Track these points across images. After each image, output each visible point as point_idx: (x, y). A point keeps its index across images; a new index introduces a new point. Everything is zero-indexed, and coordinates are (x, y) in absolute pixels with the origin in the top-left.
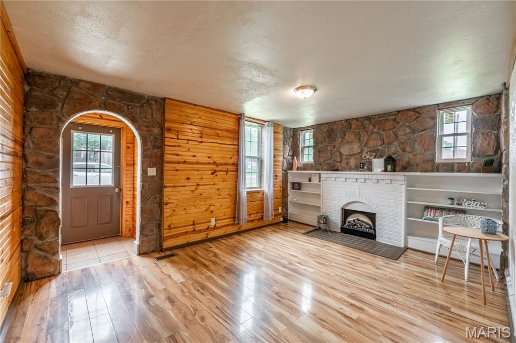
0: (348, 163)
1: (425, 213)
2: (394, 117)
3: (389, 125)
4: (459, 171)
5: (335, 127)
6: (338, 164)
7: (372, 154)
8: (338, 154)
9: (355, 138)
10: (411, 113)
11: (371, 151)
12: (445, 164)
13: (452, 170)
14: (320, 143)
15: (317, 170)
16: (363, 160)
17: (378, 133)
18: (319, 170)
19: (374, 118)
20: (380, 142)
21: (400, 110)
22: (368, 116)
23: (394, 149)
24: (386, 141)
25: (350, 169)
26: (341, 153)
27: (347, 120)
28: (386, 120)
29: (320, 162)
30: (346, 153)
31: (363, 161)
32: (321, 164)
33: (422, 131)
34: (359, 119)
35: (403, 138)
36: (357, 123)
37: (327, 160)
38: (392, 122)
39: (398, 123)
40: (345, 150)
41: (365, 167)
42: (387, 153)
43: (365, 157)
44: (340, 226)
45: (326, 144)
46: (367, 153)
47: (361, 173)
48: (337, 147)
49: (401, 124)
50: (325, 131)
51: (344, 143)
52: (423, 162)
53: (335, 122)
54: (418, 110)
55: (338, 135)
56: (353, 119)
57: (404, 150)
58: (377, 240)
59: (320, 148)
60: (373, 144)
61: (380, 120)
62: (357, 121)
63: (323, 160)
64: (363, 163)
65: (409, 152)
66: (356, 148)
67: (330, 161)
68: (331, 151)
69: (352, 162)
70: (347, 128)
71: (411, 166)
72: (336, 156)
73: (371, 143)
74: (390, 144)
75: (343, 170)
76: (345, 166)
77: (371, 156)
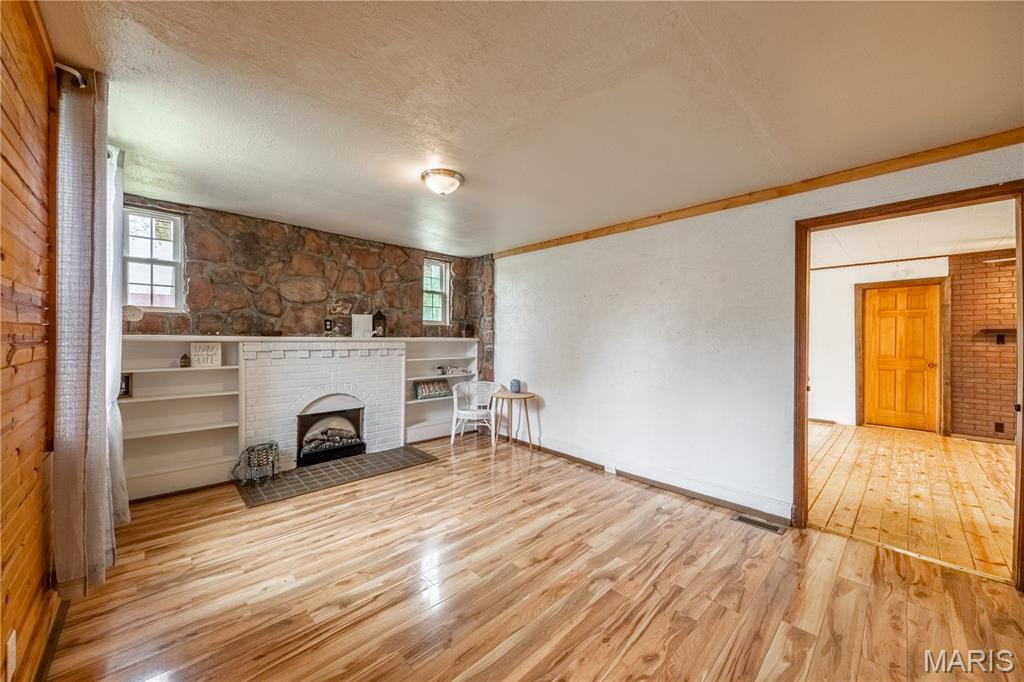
0: (298, 319)
1: (419, 391)
2: (377, 250)
3: (372, 261)
4: (442, 336)
5: (262, 232)
6: (273, 320)
7: (346, 304)
8: (273, 297)
9: (315, 269)
10: (400, 252)
11: (345, 300)
12: (431, 327)
13: (436, 335)
14: (216, 262)
15: (204, 333)
16: (331, 314)
17: (355, 270)
18: (213, 333)
19: (348, 242)
20: (358, 287)
21: (386, 242)
22: (338, 235)
23: (379, 300)
24: (369, 286)
25: (305, 332)
26: (279, 295)
27: (294, 226)
28: (369, 253)
29: (215, 311)
30: (297, 298)
31: (329, 317)
32: (218, 317)
33: (411, 281)
34: (321, 235)
35: (390, 287)
36: (317, 240)
37: (241, 308)
38: (377, 258)
39: (384, 261)
40: (292, 291)
41: (336, 329)
42: (369, 307)
43: (335, 309)
44: (295, 455)
45: (237, 269)
46: (337, 302)
47: (328, 339)
48: (273, 279)
49: (386, 264)
50: (232, 232)
51: (290, 275)
52: (414, 323)
53: (265, 222)
54: (408, 251)
55: (274, 253)
56: (309, 229)
57: (391, 305)
58: (367, 452)
59: (216, 274)
60: (349, 288)
61: (358, 249)
62: (318, 236)
63: (226, 307)
64: (330, 321)
65: (398, 308)
66: (317, 289)
67: (247, 311)
68: (255, 286)
69: (309, 317)
70: (297, 246)
71: (401, 328)
72: (269, 301)
73: (345, 286)
74: (373, 291)
75: (291, 332)
76: (293, 325)
77: (345, 308)
